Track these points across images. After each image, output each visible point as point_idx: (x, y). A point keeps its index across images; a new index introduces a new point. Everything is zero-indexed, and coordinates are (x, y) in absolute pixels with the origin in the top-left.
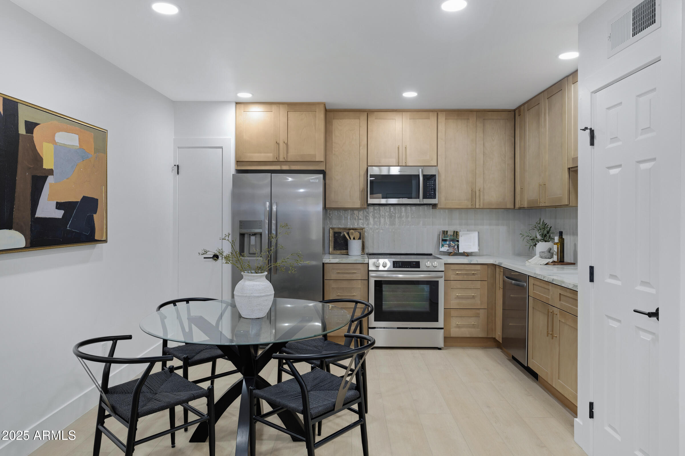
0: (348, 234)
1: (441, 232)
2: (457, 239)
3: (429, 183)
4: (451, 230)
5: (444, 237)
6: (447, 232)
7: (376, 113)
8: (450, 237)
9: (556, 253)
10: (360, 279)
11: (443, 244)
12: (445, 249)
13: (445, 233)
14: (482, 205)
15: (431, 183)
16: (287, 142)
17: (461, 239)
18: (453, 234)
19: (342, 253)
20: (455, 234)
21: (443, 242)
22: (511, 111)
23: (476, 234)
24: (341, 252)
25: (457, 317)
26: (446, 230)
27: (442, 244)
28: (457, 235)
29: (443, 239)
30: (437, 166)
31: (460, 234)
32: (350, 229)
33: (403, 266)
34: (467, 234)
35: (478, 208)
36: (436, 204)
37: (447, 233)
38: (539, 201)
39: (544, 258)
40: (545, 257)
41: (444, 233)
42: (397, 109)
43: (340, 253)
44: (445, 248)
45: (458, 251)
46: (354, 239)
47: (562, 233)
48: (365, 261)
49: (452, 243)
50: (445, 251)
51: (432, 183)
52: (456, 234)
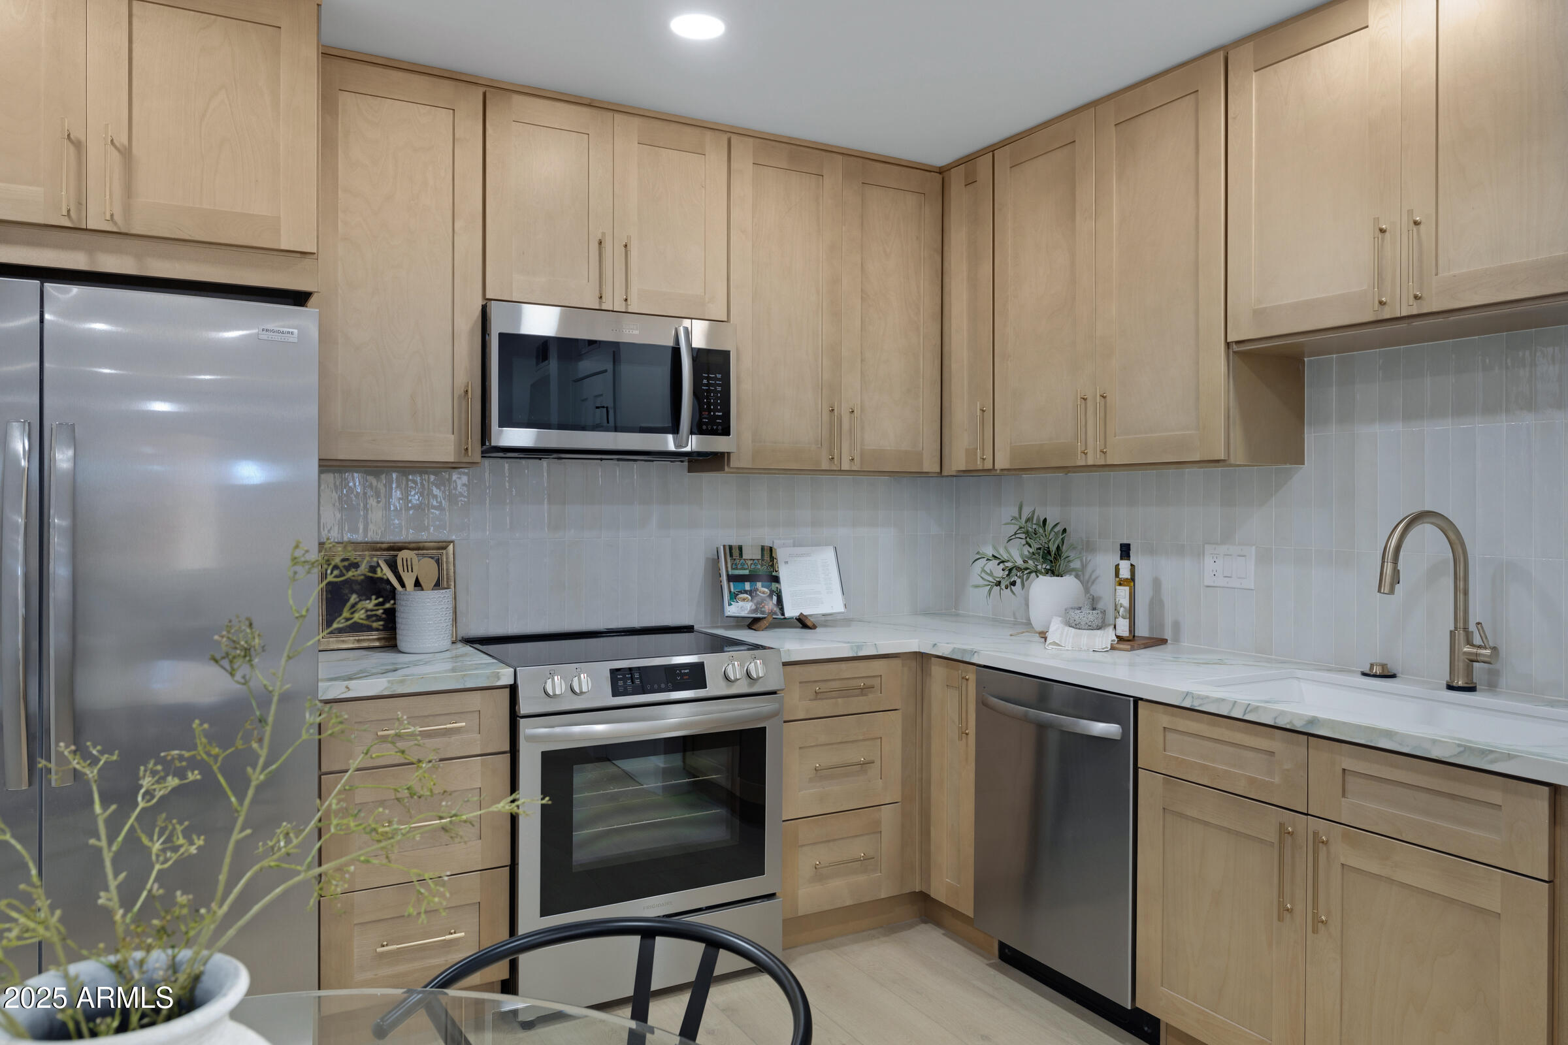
0: (393, 566)
1: (722, 547)
2: (774, 574)
3: (708, 378)
4: (751, 541)
5: (734, 567)
6: (740, 548)
7: (516, 98)
8: (753, 567)
9: (1125, 611)
10: (479, 753)
11: (732, 590)
12: (741, 608)
13: (734, 552)
14: (857, 460)
15: (716, 379)
16: (126, 142)
17: (783, 572)
18: (759, 557)
19: (365, 644)
20: (767, 557)
21: (731, 584)
22: (931, 171)
23: (828, 555)
24: (359, 641)
25: (814, 844)
26: (734, 542)
27: (730, 592)
28: (772, 558)
29: (730, 573)
30: (728, 321)
31: (780, 554)
32: (397, 548)
33: (649, 687)
34: (802, 555)
35: (848, 469)
36: (722, 454)
37: (741, 555)
38: (1079, 447)
39: (1086, 627)
40: (1090, 624)
41: (731, 555)
42: (592, 100)
43: (356, 645)
44: (741, 603)
45: (783, 614)
46: (417, 584)
47: (1130, 550)
48: (499, 678)
49: (762, 587)
50: (744, 614)
51: (719, 380)
52: (769, 553)
